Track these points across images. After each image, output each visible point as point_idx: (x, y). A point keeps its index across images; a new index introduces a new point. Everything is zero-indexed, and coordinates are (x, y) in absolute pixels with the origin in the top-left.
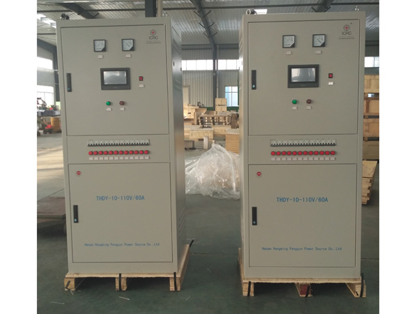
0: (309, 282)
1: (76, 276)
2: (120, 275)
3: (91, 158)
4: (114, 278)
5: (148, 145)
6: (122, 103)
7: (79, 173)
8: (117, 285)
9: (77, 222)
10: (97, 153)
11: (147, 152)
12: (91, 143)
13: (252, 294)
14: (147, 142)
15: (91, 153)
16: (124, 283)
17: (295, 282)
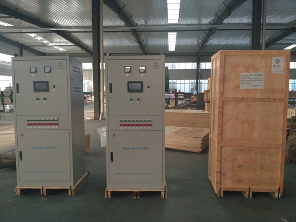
0: (138, 190)
1: (21, 188)
2: (43, 187)
3: (28, 127)
4: (40, 189)
5: (57, 120)
6: (45, 99)
7: (22, 135)
8: (41, 193)
9: (21, 160)
10: (31, 125)
11: (57, 124)
12: (29, 119)
13: (110, 197)
14: (57, 119)
15: (29, 125)
16: (45, 192)
17: (132, 190)
